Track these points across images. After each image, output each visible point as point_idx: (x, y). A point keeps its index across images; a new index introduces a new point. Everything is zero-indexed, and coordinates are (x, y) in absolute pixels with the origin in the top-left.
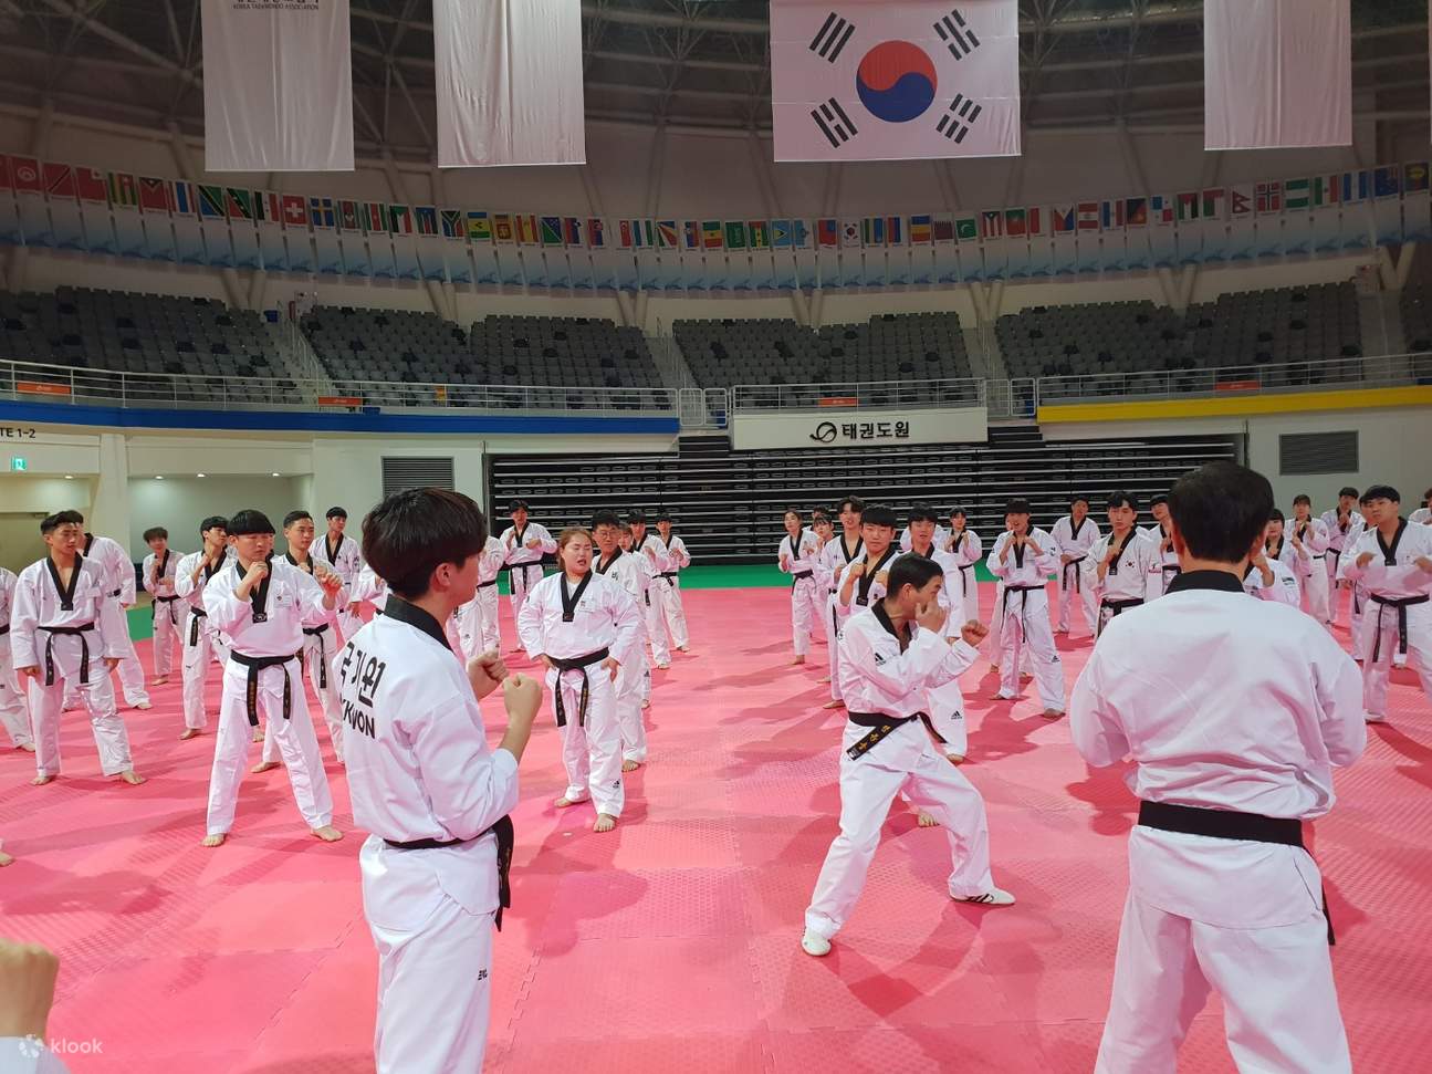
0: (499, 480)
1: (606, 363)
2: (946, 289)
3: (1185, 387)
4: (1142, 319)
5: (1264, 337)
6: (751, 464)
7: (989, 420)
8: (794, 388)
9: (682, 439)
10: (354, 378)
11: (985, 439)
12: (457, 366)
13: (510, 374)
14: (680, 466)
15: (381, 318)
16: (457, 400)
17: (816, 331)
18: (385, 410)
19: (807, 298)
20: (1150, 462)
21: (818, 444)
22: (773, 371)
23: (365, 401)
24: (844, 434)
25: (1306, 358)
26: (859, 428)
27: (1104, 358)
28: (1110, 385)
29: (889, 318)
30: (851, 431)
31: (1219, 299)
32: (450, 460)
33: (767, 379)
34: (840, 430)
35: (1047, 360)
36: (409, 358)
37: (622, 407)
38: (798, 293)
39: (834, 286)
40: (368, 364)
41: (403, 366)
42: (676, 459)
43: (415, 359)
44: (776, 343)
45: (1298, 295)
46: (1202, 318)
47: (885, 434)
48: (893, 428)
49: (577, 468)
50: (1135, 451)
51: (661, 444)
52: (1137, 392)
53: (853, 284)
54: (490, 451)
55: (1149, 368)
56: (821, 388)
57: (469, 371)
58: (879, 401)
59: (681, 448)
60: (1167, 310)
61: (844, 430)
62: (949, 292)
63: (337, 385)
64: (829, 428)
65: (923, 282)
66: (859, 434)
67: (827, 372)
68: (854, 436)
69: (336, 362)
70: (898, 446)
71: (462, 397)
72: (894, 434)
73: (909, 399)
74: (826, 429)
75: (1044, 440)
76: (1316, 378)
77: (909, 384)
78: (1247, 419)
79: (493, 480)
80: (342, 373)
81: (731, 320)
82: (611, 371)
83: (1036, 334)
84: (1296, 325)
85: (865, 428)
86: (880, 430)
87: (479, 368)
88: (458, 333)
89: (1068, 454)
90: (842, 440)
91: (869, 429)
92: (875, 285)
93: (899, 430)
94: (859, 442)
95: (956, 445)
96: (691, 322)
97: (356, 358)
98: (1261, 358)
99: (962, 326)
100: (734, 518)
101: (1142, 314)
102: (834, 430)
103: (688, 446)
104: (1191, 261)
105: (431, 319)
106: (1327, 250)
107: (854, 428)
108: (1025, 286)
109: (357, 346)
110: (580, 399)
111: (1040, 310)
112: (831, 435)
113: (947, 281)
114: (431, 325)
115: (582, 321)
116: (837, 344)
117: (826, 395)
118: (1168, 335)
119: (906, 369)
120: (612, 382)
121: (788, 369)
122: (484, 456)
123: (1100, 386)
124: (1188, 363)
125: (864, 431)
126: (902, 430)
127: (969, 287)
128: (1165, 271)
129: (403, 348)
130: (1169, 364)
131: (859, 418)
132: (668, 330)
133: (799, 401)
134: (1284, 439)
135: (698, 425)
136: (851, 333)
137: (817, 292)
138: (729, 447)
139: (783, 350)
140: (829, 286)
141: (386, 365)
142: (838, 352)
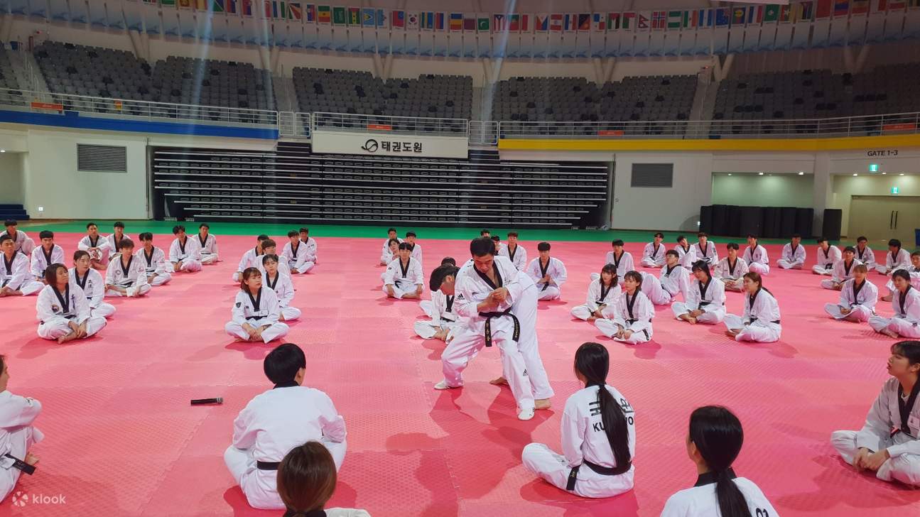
0: (158, 163)
1: (242, 92)
2: (468, 61)
3: (588, 132)
4: (576, 89)
5: (641, 105)
6: (322, 162)
7: (469, 145)
8: (360, 117)
9: (280, 144)
10: (65, 92)
11: (467, 157)
12: (140, 88)
13: (174, 95)
14: (277, 160)
15: (93, 53)
16: (135, 111)
17: (385, 82)
18: (82, 114)
19: (383, 59)
20: (559, 176)
21: (366, 152)
22: (350, 104)
23: (69, 108)
24: (383, 147)
25: (658, 119)
26: (392, 145)
27: (550, 111)
28: (546, 128)
29: (431, 77)
30: (387, 146)
31: (623, 80)
32: (124, 148)
33: (345, 109)
34: (380, 145)
35: (515, 111)
36: (107, 80)
37: (246, 121)
38: (377, 56)
39: (400, 53)
40: (77, 83)
41: (101, 85)
42: (274, 156)
43: (111, 81)
44: (357, 87)
45: (666, 81)
46: (611, 90)
47: (407, 149)
48: (412, 146)
49: (209, 158)
50: (551, 169)
51: (269, 146)
52: (561, 133)
53: (412, 53)
54: (152, 144)
55: (571, 119)
56: (378, 118)
57: (147, 92)
58: (411, 128)
59: (278, 149)
60: (593, 84)
61: (383, 145)
62: (470, 63)
63: (53, 96)
64: (373, 143)
65: (455, 56)
66: (392, 148)
67: (385, 108)
68: (388, 149)
69: (53, 80)
70: (414, 157)
71: (139, 109)
72: (413, 150)
73: (429, 129)
74: (372, 143)
75: (501, 159)
76: (658, 131)
77: (431, 121)
78: (615, 153)
79: (154, 163)
80: (57, 87)
81: (331, 70)
82: (243, 97)
83: (514, 94)
84: (660, 99)
85: (396, 145)
86: (405, 147)
87: (153, 90)
88: (146, 67)
89: (513, 168)
90: (381, 151)
91: (398, 146)
92: (426, 55)
93: (416, 147)
94: (391, 153)
95: (448, 159)
96: (305, 69)
97: (70, 78)
98: (634, 117)
99: (473, 86)
100: (310, 195)
101: (578, 85)
102: (376, 145)
103: (283, 148)
104: (612, 55)
105: (127, 56)
106: (687, 55)
107: (388, 144)
108: (516, 63)
109: (71, 70)
110: (218, 114)
111: (521, 79)
112: (375, 148)
113: (470, 56)
114: (127, 60)
115: (232, 64)
116: (394, 90)
117: (380, 123)
118: (588, 100)
119: (433, 110)
120: (242, 104)
121: (360, 104)
122: (147, 147)
123: (541, 129)
124: (594, 118)
125: (395, 147)
126: (418, 147)
127: (483, 61)
128: (597, 60)
129: (104, 73)
130: (583, 118)
131: (393, 138)
132: (289, 74)
133: (362, 125)
134: (635, 166)
135: (292, 134)
136: (405, 84)
137: (389, 57)
138: (310, 150)
139: (360, 92)
140: (397, 53)
141: (89, 84)
142: (394, 96)
